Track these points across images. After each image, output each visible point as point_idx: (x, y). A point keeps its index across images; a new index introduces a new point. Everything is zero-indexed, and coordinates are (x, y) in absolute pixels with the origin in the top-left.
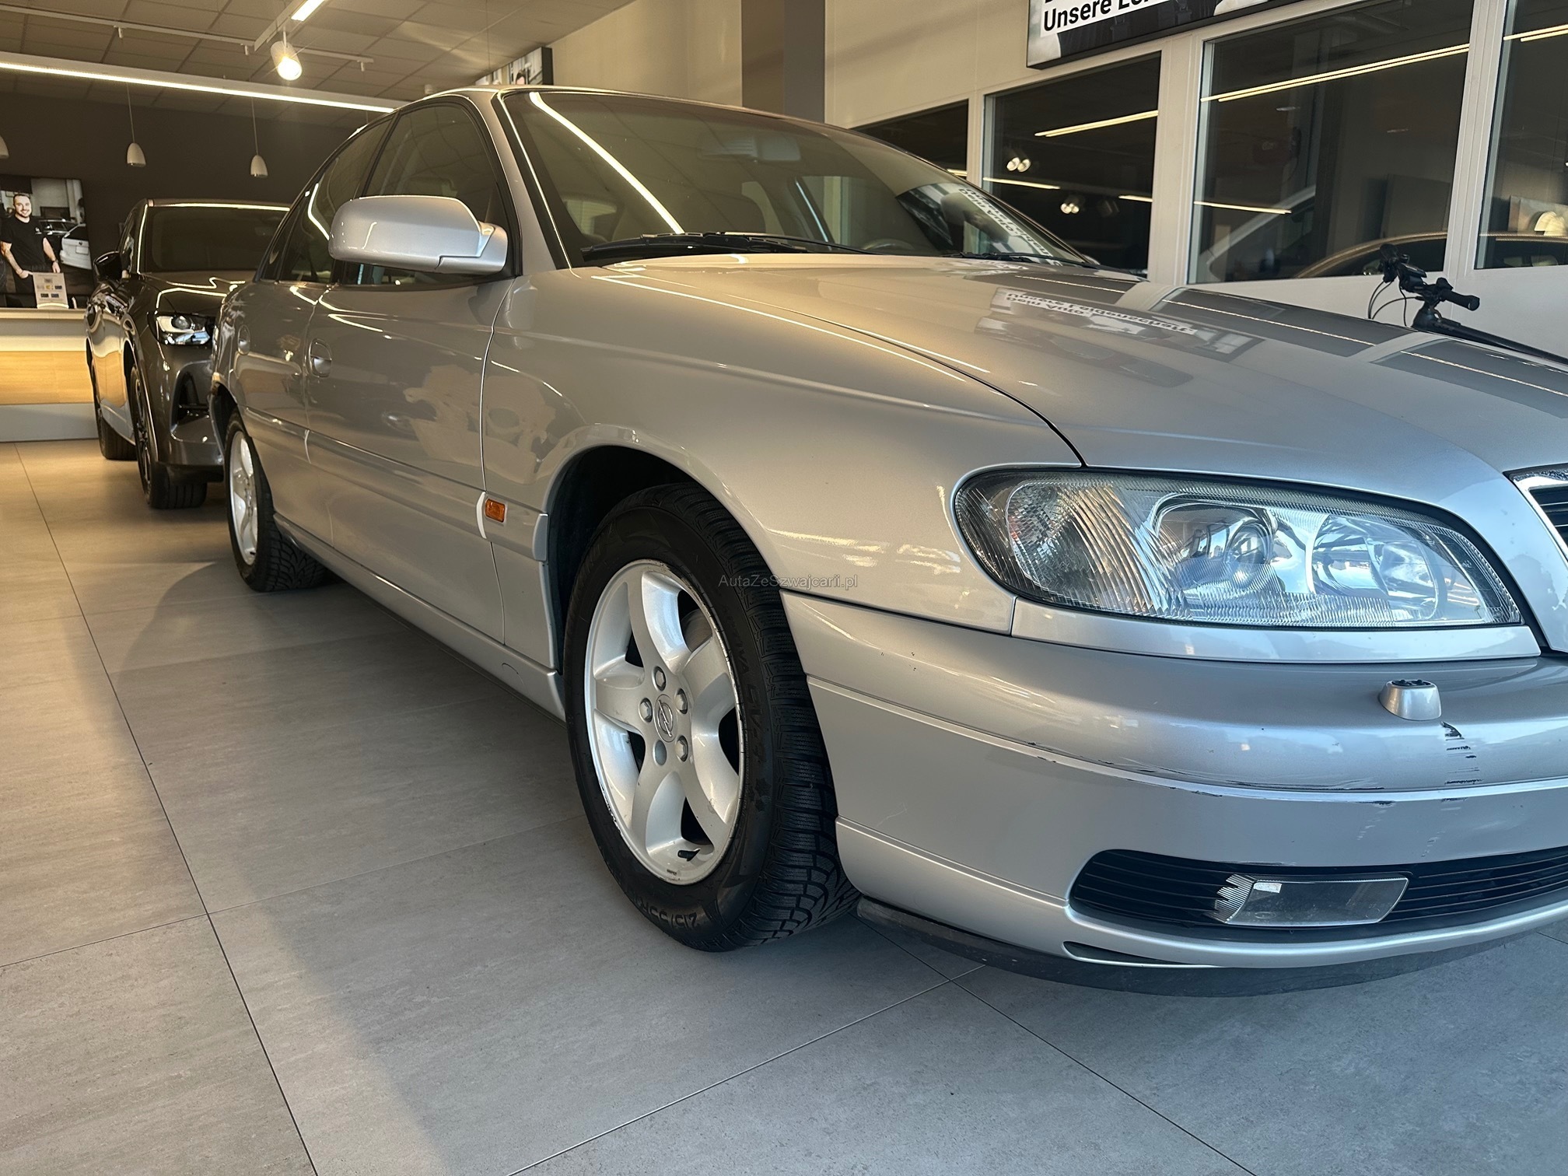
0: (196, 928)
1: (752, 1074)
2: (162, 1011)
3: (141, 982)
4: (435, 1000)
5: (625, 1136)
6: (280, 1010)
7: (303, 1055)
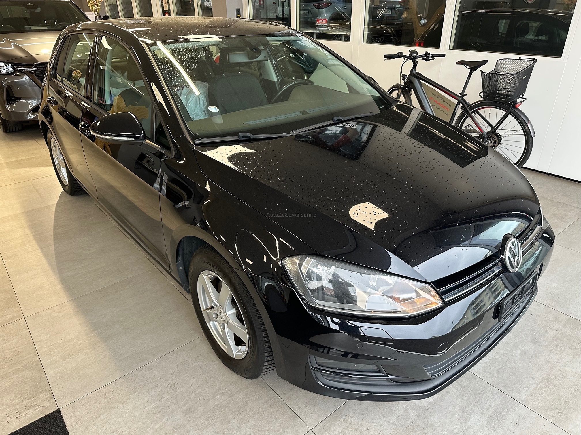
0: (21, 323)
1: (158, 360)
2: (14, 350)
3: (8, 341)
4: (84, 342)
5: (125, 378)
6: (44, 348)
7: (50, 361)
